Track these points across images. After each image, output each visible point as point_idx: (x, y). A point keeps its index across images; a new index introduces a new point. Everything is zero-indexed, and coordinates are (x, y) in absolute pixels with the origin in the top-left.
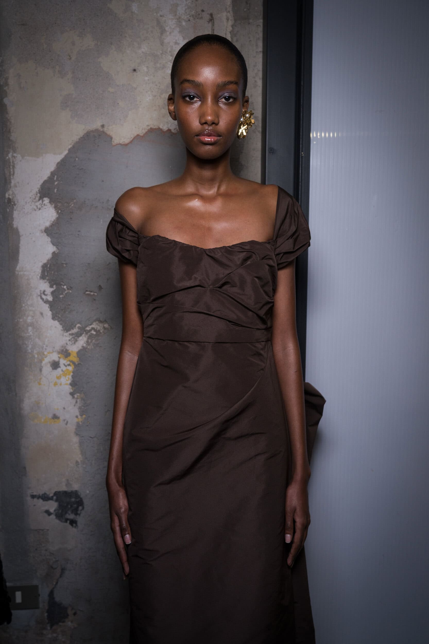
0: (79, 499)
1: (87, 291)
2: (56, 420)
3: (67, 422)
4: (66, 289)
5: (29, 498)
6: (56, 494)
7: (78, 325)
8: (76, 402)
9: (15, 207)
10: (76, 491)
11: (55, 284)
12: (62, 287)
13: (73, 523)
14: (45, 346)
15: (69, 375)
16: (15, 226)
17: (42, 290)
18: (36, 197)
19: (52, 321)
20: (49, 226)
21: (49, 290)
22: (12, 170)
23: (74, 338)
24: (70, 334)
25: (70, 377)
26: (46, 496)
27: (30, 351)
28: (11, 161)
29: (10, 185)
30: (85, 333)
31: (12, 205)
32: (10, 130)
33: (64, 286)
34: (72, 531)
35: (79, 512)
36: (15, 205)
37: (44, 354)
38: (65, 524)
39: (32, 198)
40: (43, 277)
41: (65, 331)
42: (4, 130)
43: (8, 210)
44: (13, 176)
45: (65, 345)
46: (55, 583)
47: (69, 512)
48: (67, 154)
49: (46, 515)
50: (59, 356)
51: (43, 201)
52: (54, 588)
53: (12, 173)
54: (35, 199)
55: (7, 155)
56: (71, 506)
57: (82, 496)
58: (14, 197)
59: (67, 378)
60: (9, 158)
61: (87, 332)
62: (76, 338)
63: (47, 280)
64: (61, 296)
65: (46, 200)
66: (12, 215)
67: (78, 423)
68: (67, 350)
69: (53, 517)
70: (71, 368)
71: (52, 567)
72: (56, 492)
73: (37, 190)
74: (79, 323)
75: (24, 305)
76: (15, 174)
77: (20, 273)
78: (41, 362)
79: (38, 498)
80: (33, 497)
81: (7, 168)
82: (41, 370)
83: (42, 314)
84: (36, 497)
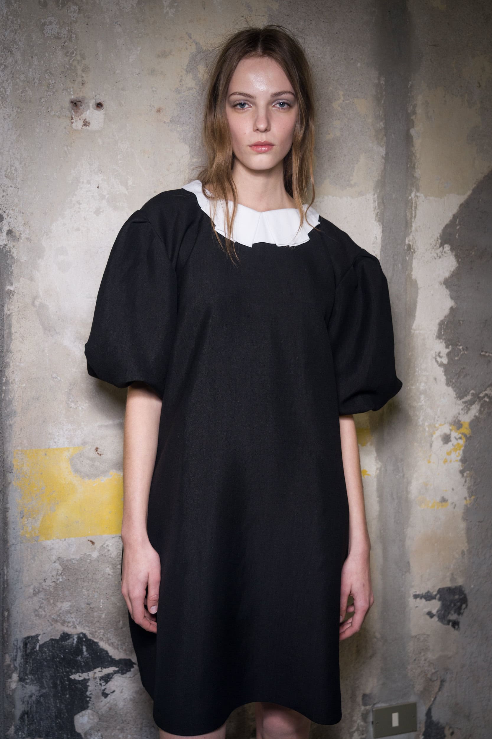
0: (463, 596)
1: (482, 351)
2: (444, 504)
3: (455, 506)
4: (462, 350)
5: (411, 600)
6: (440, 591)
7: (473, 391)
8: (466, 481)
9: (415, 255)
10: (460, 586)
11: (452, 345)
12: (458, 347)
13: (455, 624)
14: (436, 417)
15: (460, 450)
16: (413, 277)
17: (438, 351)
18: (436, 243)
19: (446, 387)
20: (449, 277)
21: (445, 351)
22: (413, 212)
23: (467, 406)
24: (463, 402)
25: (461, 452)
26: (429, 594)
27: (421, 423)
28: (414, 201)
29: (411, 229)
30: (478, 400)
31: (412, 252)
32: (414, 165)
33: (459, 346)
34: (454, 633)
35: (462, 611)
36: (415, 253)
37: (435, 427)
38: (447, 626)
39: (432, 245)
40: (439, 337)
41: (458, 399)
42: (408, 166)
43: (407, 258)
44: (414, 219)
45: (458, 415)
46: (433, 699)
47: (452, 612)
48: (472, 194)
49: (428, 617)
50: (451, 428)
51: (443, 249)
52: (432, 705)
53: (413, 215)
54: (436, 245)
55: (410, 195)
56: (455, 605)
57: (466, 592)
58: (414, 243)
59: (457, 454)
60: (412, 199)
61: (480, 399)
62: (469, 406)
63: (443, 339)
64: (456, 358)
65: (447, 247)
66: (412, 263)
67: (466, 505)
68: (459, 421)
69: (435, 619)
70: (462, 442)
71: (431, 680)
72: (440, 589)
73: (438, 235)
74: (473, 389)
75: (417, 369)
76: (417, 217)
77: (416, 332)
78: (431, 435)
79: (421, 598)
80: (416, 597)
81: (409, 209)
82: (431, 446)
83: (435, 379)
84: (418, 597)
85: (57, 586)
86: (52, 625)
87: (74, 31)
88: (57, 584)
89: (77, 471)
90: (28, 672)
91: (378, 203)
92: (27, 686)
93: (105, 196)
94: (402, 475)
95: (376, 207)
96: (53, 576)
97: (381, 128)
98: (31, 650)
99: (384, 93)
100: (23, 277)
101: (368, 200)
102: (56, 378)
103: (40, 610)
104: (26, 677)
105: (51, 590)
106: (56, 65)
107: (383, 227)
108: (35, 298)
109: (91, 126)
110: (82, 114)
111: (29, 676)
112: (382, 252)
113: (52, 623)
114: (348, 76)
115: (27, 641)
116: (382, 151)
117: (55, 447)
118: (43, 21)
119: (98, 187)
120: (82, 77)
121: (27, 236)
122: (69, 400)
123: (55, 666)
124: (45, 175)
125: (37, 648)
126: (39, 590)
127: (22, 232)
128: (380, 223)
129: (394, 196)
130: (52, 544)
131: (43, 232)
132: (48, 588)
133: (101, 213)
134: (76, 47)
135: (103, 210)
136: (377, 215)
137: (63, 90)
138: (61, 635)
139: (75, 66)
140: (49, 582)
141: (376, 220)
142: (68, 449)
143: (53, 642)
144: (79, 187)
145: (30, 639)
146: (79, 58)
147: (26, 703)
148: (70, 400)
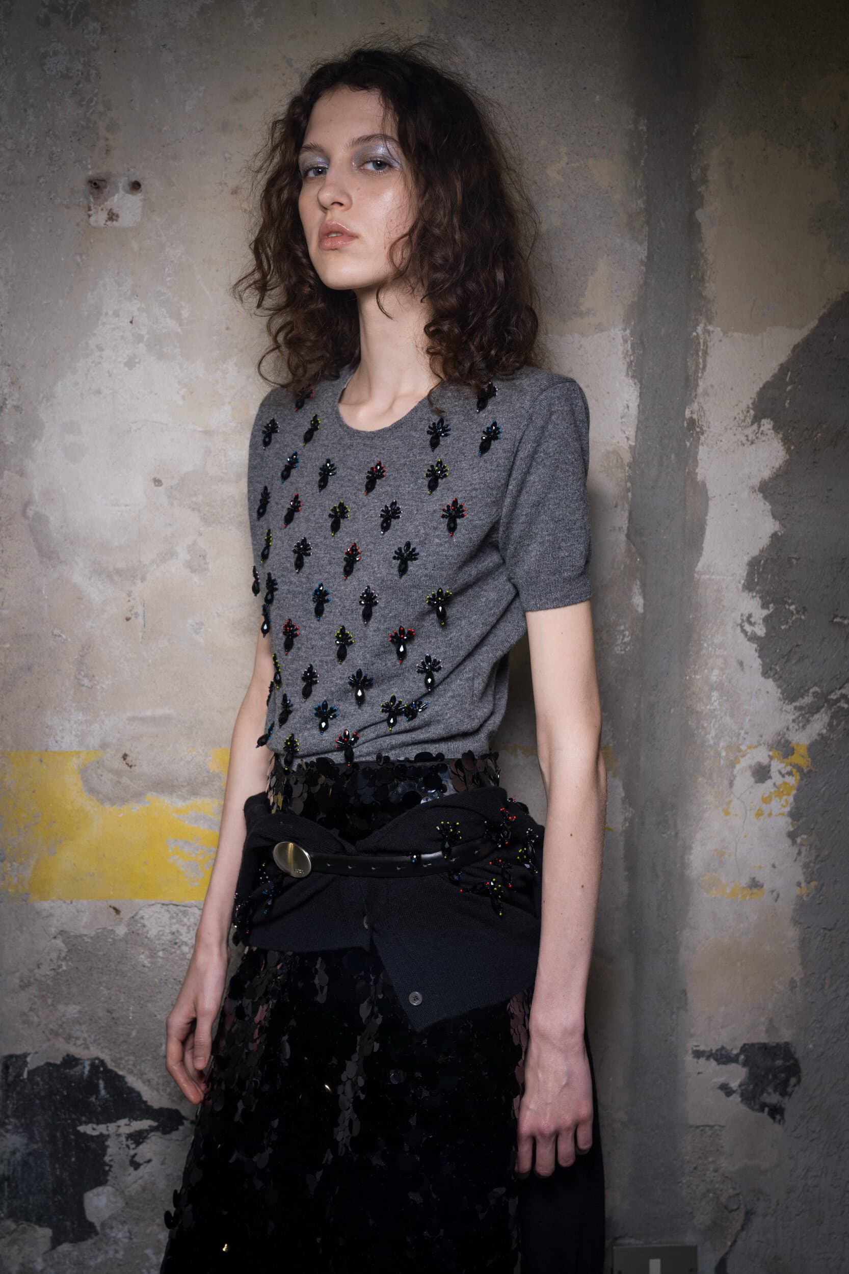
0: (792, 1062)
1: (836, 616)
2: (755, 890)
3: (778, 895)
4: (795, 612)
5: (689, 1058)
6: (745, 1049)
7: (816, 689)
8: (799, 853)
9: (702, 438)
10: (787, 1043)
11: (775, 601)
12: (787, 607)
13: (776, 1112)
14: (743, 732)
15: (788, 794)
16: (699, 478)
17: (746, 613)
18: (745, 417)
19: (762, 679)
20: (770, 478)
21: (759, 614)
22: (701, 360)
23: (803, 715)
24: (795, 708)
25: (791, 799)
26: (723, 1052)
27: (711, 742)
28: (701, 341)
29: (696, 391)
30: (826, 705)
31: (697, 433)
32: (703, 276)
33: (790, 605)
34: (774, 1129)
35: (789, 1089)
36: (702, 434)
37: (740, 750)
38: (760, 1114)
39: (737, 419)
40: (749, 586)
41: (787, 702)
42: (692, 276)
43: (688, 444)
44: (702, 373)
45: (785, 730)
46: (729, 1243)
47: (770, 1090)
48: (817, 327)
49: (721, 1094)
50: (771, 753)
51: (759, 427)
52: (727, 1254)
53: (701, 366)
54: (744, 421)
55: (695, 328)
56: (775, 1077)
57: (798, 1055)
58: (701, 416)
59: (783, 802)
60: (698, 336)
61: (831, 703)
62: (807, 716)
63: (757, 592)
64: (783, 627)
65: (767, 425)
66: (697, 453)
67: (800, 897)
68: (788, 742)
69: (736, 1098)
70: (792, 781)
71: (726, 1208)
72: (745, 1045)
73: (750, 402)
74: (815, 685)
75: (705, 645)
76: (707, 369)
77: (703, 577)
78: (732, 765)
79: (708, 1058)
80: (698, 1054)
81: (692, 355)
82: (731, 784)
83: (741, 664)
84: (703, 1056)
85: (59, 977)
86: (49, 1040)
87: (92, 64)
88: (58, 974)
89: (91, 790)
90: (9, 1113)
91: (632, 345)
92: (8, 1135)
93: (143, 337)
94: (673, 833)
95: (627, 351)
96: (51, 960)
97: (638, 210)
98: (15, 1077)
99: (646, 147)
100: (9, 470)
101: (614, 339)
102: (60, 636)
103: (31, 1013)
104: (7, 1121)
105: (48, 982)
106: (64, 121)
107: (641, 388)
108: (27, 504)
109: (120, 219)
110: (106, 200)
111: (12, 1120)
112: (639, 433)
113: (50, 1037)
114: (577, 120)
115: (9, 1062)
116: (642, 251)
117: (56, 749)
118: (43, 50)
119: (131, 322)
120: (107, 139)
121: (15, 403)
122: (79, 673)
123: (53, 1108)
124: (45, 302)
125: (25, 1075)
126: (29, 981)
127: (7, 397)
128: (636, 381)
129: (663, 331)
130: (51, 908)
131: (41, 396)
132: (43, 979)
133: (137, 365)
134: (96, 91)
135: (140, 360)
136: (630, 365)
137: (75, 162)
138: (64, 1059)
139: (95, 123)
140: (46, 970)
141: (627, 374)
142: (78, 754)
143: (51, 1068)
144: (100, 322)
145: (14, 1059)
146: (101, 108)
147: (6, 1162)
148: (83, 673)
